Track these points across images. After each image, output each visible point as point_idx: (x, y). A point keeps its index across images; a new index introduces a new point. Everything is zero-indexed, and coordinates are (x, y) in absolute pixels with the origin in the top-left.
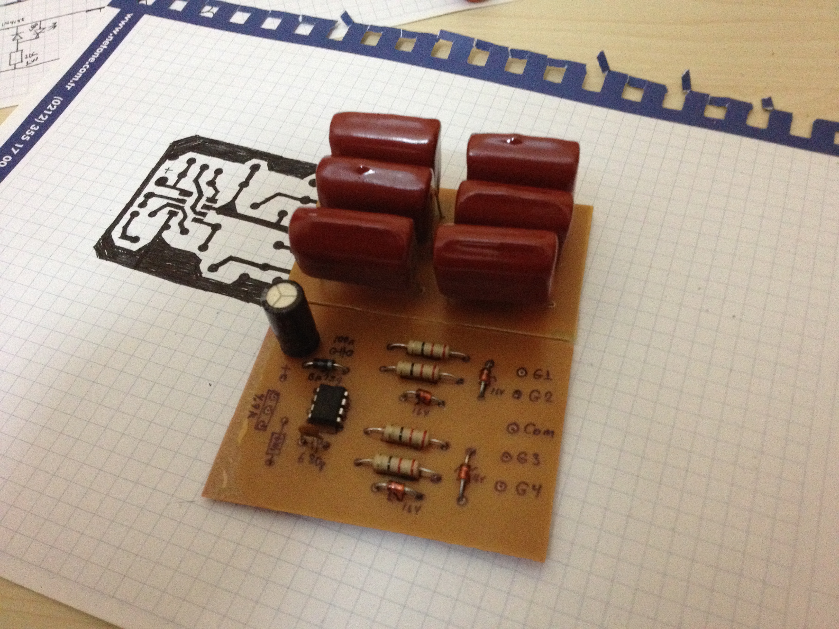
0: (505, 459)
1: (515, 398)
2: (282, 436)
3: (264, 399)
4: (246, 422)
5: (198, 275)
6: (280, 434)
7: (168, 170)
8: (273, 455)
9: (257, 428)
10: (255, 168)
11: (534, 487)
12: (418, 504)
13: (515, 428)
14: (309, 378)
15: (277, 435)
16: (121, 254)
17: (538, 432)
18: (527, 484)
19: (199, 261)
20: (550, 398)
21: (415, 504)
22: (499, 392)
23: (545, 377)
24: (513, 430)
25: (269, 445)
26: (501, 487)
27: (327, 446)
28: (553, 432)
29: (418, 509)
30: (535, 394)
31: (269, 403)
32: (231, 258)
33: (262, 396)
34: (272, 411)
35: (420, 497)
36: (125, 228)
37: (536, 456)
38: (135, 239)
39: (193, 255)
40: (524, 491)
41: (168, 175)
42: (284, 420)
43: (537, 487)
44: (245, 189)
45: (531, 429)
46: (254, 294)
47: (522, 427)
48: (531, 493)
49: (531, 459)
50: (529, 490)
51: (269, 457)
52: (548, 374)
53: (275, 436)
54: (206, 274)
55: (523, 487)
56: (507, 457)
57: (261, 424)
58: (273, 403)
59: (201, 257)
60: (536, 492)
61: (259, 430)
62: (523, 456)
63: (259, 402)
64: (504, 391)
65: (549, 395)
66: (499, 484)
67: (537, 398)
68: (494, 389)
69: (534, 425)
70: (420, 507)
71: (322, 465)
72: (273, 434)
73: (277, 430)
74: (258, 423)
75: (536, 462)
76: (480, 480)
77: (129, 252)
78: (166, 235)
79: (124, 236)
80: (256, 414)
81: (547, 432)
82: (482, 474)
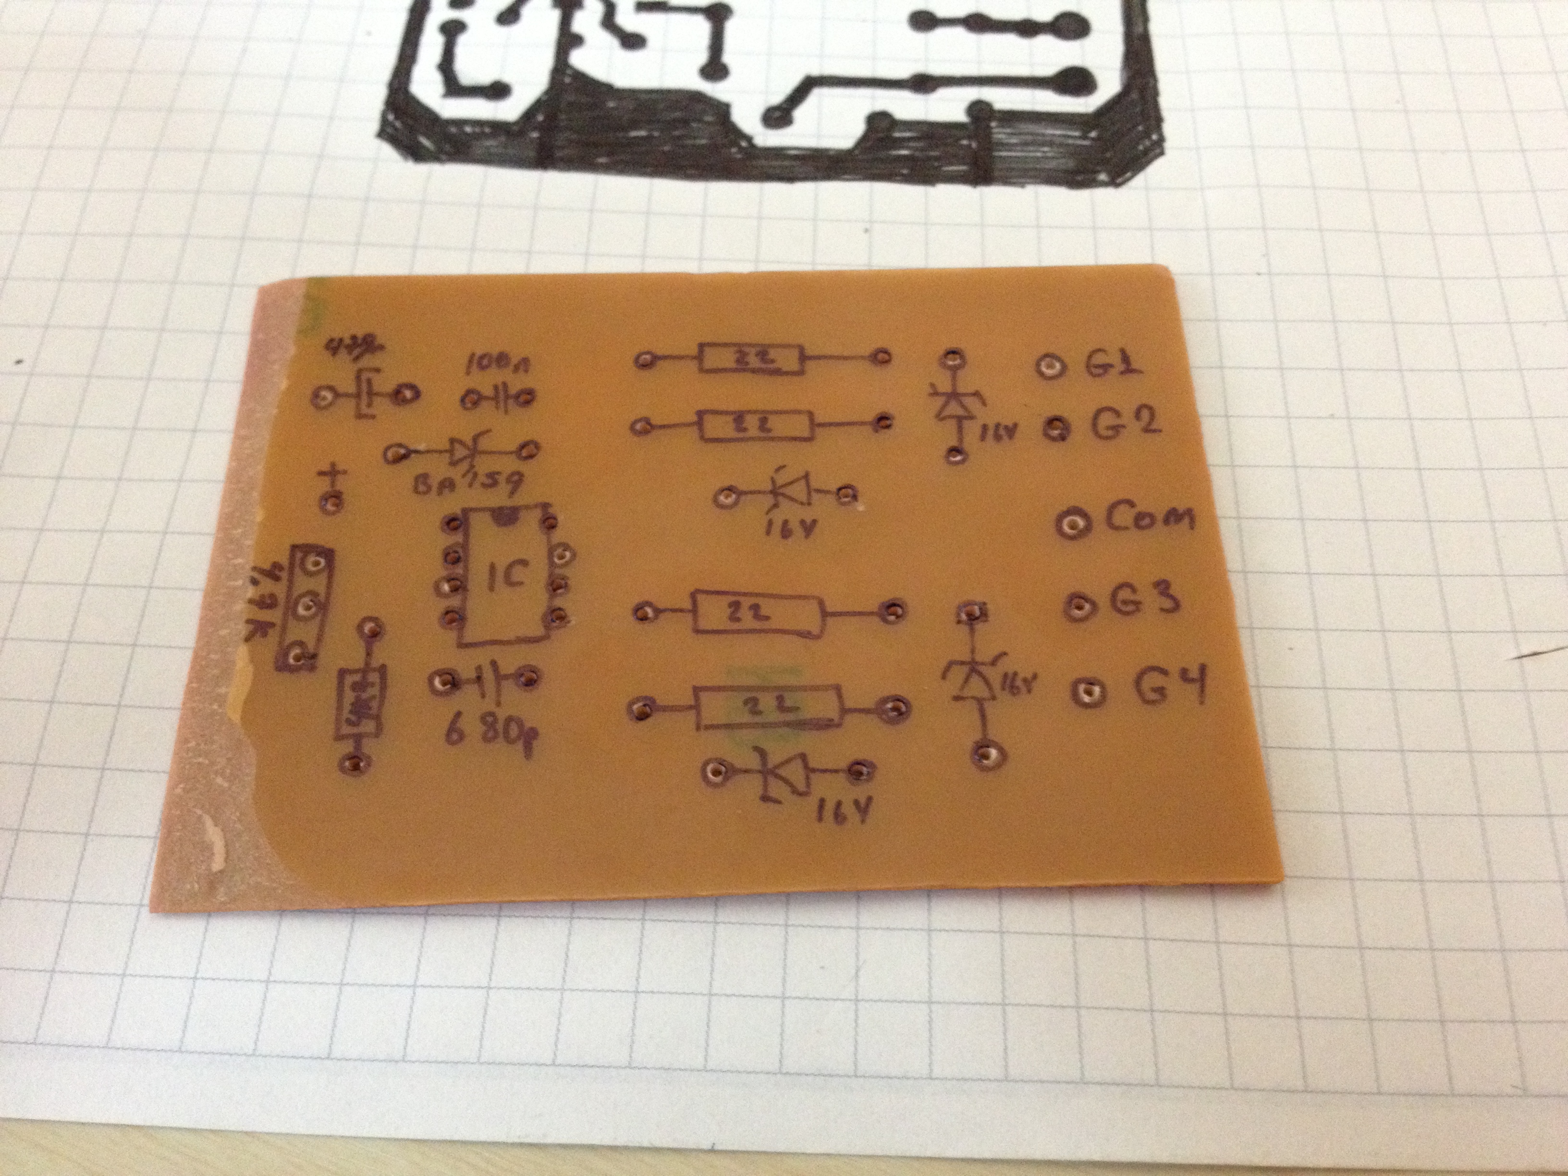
0: (1077, 613)
1: (1054, 439)
2: (374, 677)
3: (284, 575)
6: (365, 670)
8: (358, 739)
11: (1184, 674)
13: (1081, 523)
14: (416, 490)
15: (357, 678)
17: (1147, 521)
18: (1164, 672)
20: (1150, 423)
21: (850, 793)
22: (1002, 432)
23: (1122, 367)
24: (1073, 526)
25: (339, 708)
26: (1089, 693)
27: (529, 680)
28: (1189, 512)
29: (863, 808)
30: (1106, 420)
31: (303, 584)
33: (276, 566)
37: (1163, 587)
40: (1161, 691)
43: (1194, 673)
45: (1124, 516)
47: (1098, 514)
48: (1181, 693)
49: (1151, 600)
50: (1173, 685)
52: (1125, 358)
53: (349, 680)
55: (1152, 680)
56: (1080, 608)
57: (297, 651)
58: (319, 584)
60: (1196, 687)
62: (1124, 594)
63: (268, 586)
64: (1015, 425)
65: (1145, 414)
66: (1082, 687)
67: (1117, 429)
68: (985, 428)
69: (1131, 504)
70: (870, 799)
71: (529, 740)
72: (342, 673)
73: (356, 660)
75: (1168, 604)
76: (1024, 689)
80: (272, 625)
81: (1174, 516)
82: (1025, 672)
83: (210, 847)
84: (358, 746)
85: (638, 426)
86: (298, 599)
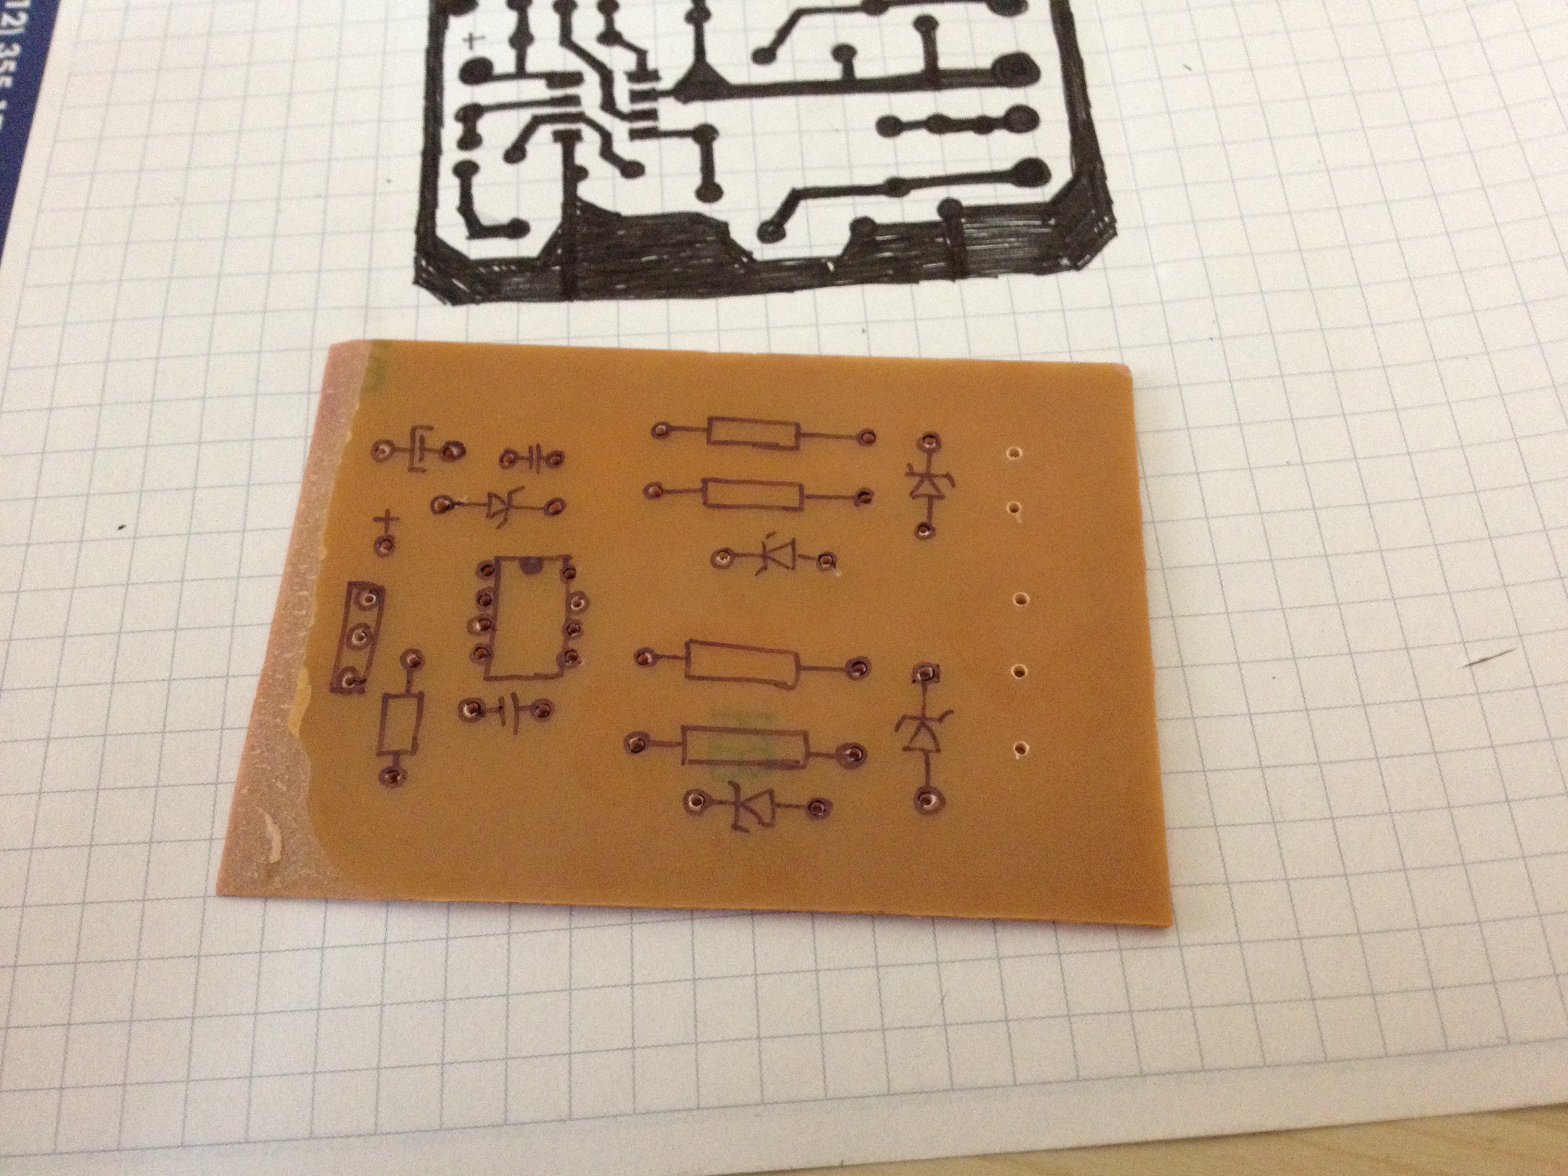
4: (302, 676)
9: (336, 689)
12: (818, 826)
27: (542, 714)
34: (373, 637)
35: (819, 808)
42: (411, 657)
51: (388, 762)
57: (349, 676)
58: (370, 618)
61: (346, 693)
74: (338, 675)
83: (269, 842)
84: (396, 762)
85: (651, 490)
86: (352, 630)
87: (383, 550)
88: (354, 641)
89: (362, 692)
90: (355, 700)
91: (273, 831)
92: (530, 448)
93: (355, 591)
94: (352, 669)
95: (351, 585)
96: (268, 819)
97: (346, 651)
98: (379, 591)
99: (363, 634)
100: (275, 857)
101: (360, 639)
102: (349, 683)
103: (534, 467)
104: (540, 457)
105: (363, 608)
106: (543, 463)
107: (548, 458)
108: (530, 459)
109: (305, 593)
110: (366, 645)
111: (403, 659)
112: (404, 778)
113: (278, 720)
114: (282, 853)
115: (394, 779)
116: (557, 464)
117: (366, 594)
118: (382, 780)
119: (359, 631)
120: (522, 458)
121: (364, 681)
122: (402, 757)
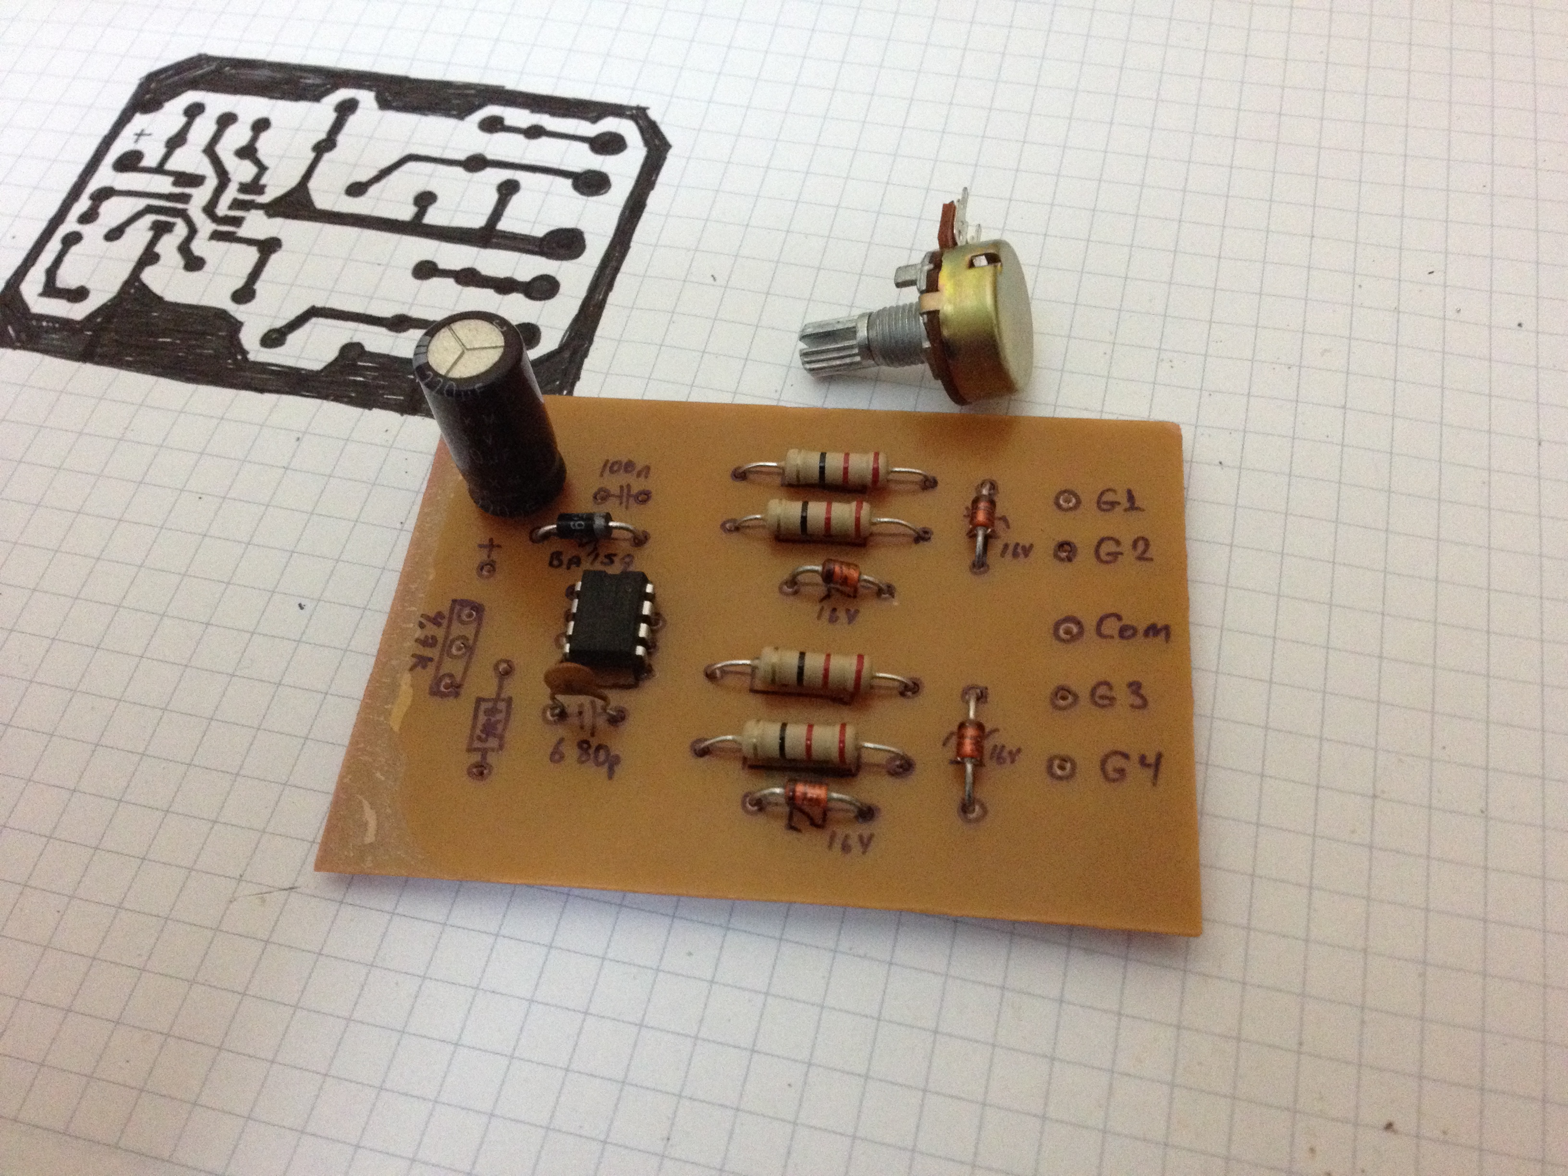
0: (1062, 703)
1: (1062, 560)
2: (502, 706)
3: (445, 622)
4: (406, 680)
5: (239, 357)
6: (498, 699)
7: (140, 135)
8: (484, 752)
9: (435, 692)
10: (347, 108)
11: (1143, 760)
12: (864, 829)
13: (1075, 630)
14: (551, 564)
15: (489, 705)
16: (47, 331)
17: (1129, 633)
18: (1126, 756)
19: (235, 326)
20: (1145, 552)
21: (856, 831)
22: (1019, 550)
23: (1128, 505)
24: (1068, 632)
25: (474, 727)
26: (1062, 768)
27: (617, 719)
28: (1167, 628)
29: (865, 843)
30: (1109, 547)
31: (457, 630)
32: (314, 312)
33: (440, 615)
34: (469, 649)
35: (866, 813)
36: (51, 273)
37: (1135, 687)
38: (79, 294)
39: (222, 315)
40: (1121, 771)
41: (142, 146)
42: (503, 666)
43: (1151, 759)
44: (327, 156)
45: (1111, 627)
46: (383, 387)
47: (1090, 623)
48: (1138, 775)
49: (1123, 696)
50: (1133, 768)
51: (476, 758)
52: (1131, 497)
53: (484, 706)
54: (258, 354)
55: (1116, 762)
56: (1064, 698)
57: (448, 680)
58: (469, 631)
59: (239, 316)
60: (1150, 772)
61: (443, 695)
62: (1102, 690)
63: (431, 630)
64: (1031, 546)
65: (1141, 546)
66: (1057, 762)
67: (1115, 555)
68: (1006, 546)
69: (1119, 618)
70: (871, 837)
71: (612, 764)
72: (479, 700)
73: (489, 690)
74: (438, 680)
75: (1138, 701)
76: (1008, 760)
77: (65, 324)
78: (151, 277)
79: (51, 290)
80: (431, 660)
81: (1153, 630)
82: (1011, 746)
83: (366, 824)
84: (484, 757)
85: (728, 526)
86: (453, 641)
87: (485, 573)
88: (454, 651)
89: (457, 695)
90: (451, 702)
91: (370, 816)
92: (621, 487)
93: (457, 607)
94: (451, 676)
95: (454, 601)
96: (366, 804)
97: (446, 659)
98: (478, 608)
99: (462, 645)
100: (370, 837)
101: (459, 649)
102: (446, 687)
103: (624, 504)
104: (629, 495)
105: (463, 622)
106: (631, 500)
107: (636, 497)
108: (620, 497)
109: (414, 608)
110: (464, 654)
111: (496, 667)
112: (490, 772)
113: (382, 719)
114: (376, 835)
115: (482, 774)
116: (644, 501)
117: (467, 611)
118: (470, 773)
119: (458, 643)
120: (613, 495)
121: (459, 686)
122: (489, 753)
